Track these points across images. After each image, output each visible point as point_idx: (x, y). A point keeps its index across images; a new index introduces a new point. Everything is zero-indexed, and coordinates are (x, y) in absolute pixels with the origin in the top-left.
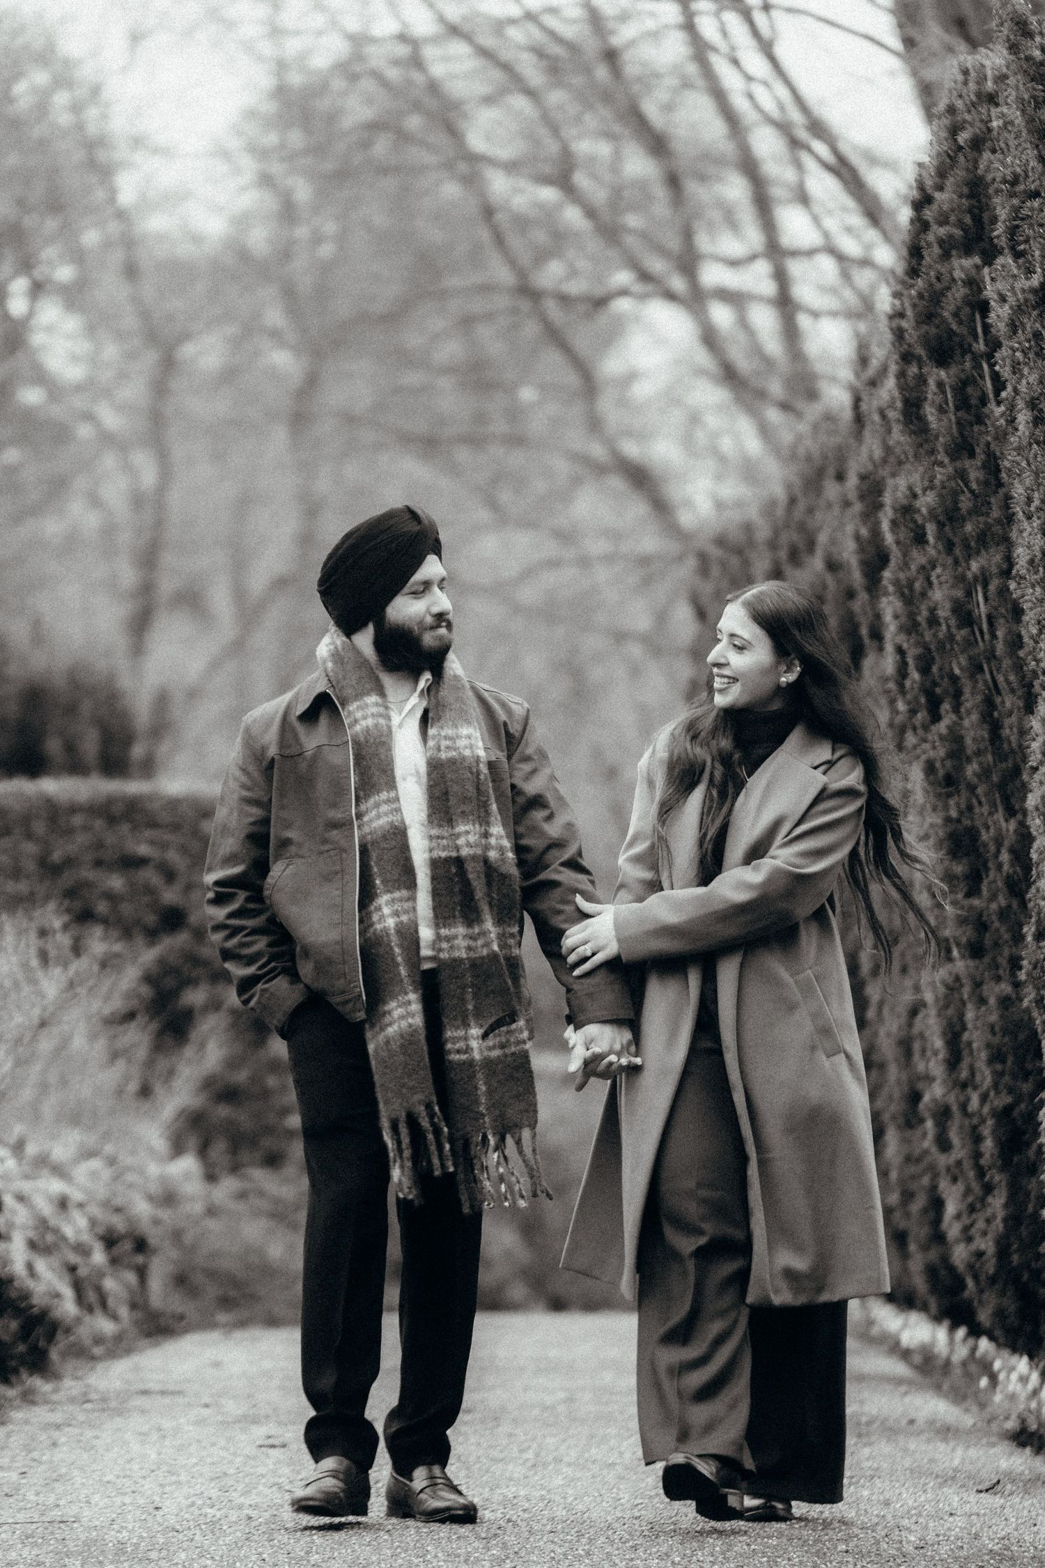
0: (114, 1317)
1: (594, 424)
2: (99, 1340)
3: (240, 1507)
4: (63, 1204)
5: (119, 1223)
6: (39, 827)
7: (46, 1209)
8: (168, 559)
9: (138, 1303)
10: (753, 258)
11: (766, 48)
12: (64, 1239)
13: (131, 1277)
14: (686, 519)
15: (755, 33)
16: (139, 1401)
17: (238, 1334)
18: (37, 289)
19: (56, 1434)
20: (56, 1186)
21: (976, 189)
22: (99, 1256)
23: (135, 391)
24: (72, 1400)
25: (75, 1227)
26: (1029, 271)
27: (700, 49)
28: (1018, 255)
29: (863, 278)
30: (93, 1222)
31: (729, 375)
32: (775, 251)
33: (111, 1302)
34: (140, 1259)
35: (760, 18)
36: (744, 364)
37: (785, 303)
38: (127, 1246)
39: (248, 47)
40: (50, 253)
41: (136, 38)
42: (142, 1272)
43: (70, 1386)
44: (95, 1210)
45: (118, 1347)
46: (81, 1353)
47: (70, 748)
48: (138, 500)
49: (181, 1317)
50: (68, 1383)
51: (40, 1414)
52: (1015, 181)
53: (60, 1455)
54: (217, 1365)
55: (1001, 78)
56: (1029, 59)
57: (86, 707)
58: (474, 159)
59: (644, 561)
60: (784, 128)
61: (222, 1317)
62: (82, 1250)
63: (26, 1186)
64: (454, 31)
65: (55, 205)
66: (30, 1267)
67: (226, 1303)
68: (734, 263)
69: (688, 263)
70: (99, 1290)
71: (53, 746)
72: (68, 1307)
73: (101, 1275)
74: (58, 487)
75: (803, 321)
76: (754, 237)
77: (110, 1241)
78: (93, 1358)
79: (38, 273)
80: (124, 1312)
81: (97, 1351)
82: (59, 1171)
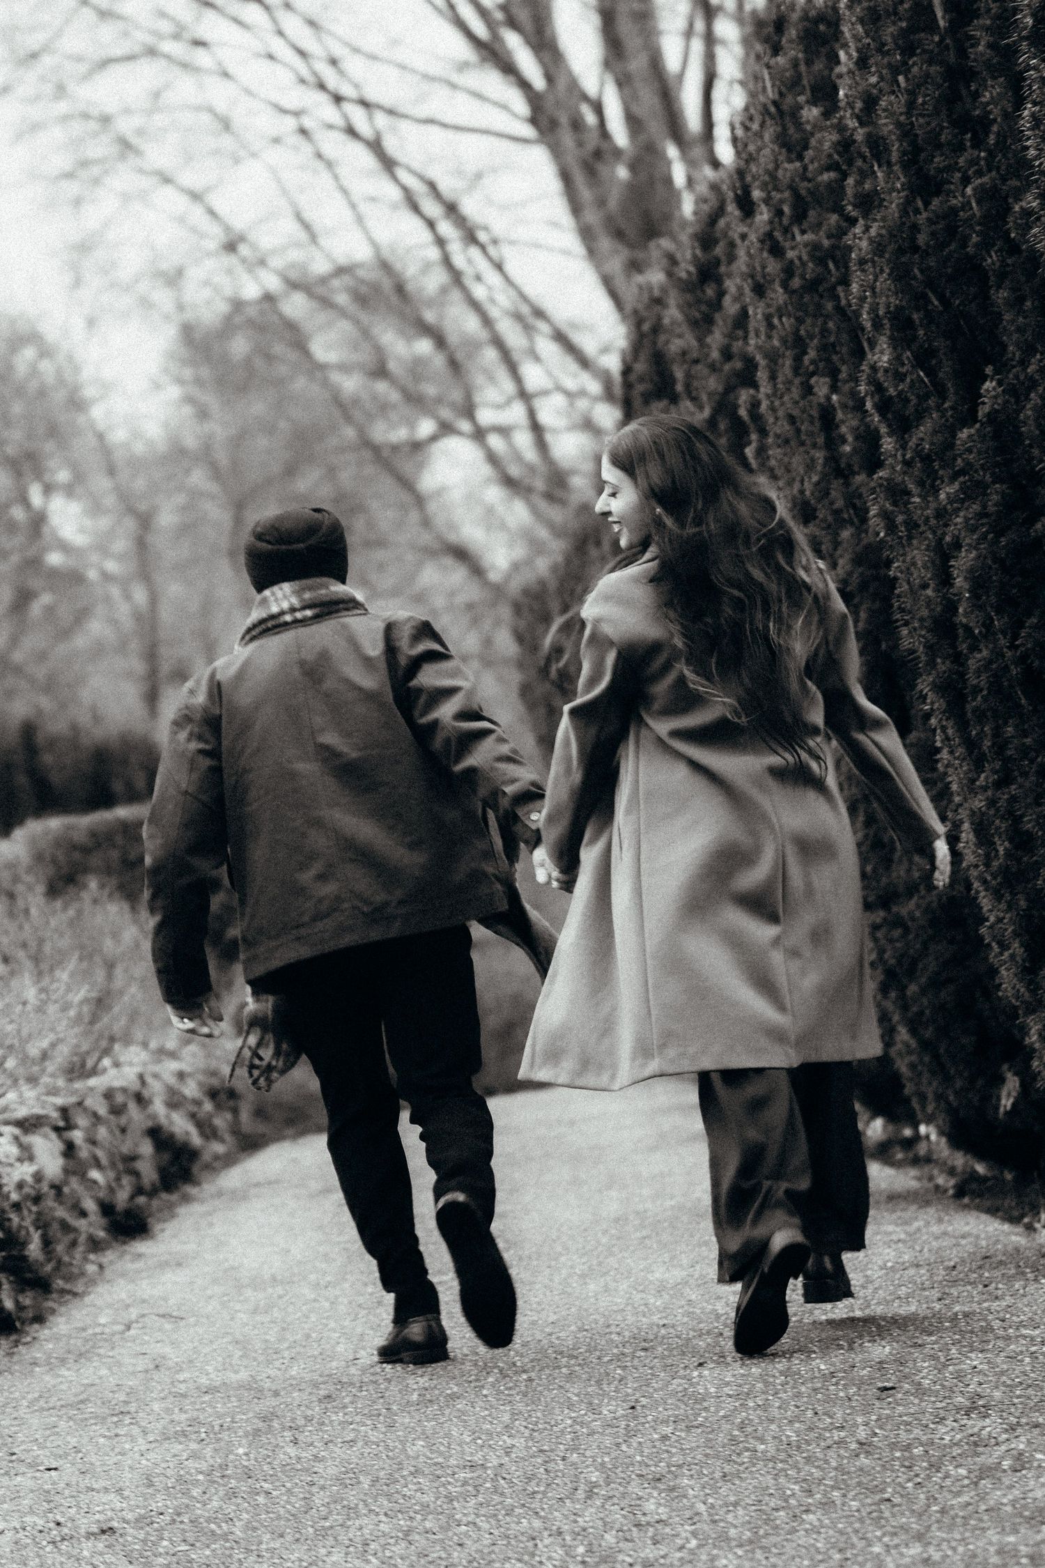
0: (223, 1141)
1: (426, 523)
2: (217, 1157)
3: (339, 1243)
4: (181, 1075)
5: (215, 1082)
6: (119, 840)
7: (172, 1081)
8: (164, 651)
9: (236, 1131)
10: (508, 402)
11: (499, 267)
12: (185, 1097)
13: (229, 1116)
14: (494, 576)
15: (490, 259)
16: (253, 1191)
17: (301, 1141)
18: (48, 489)
19: (209, 1218)
20: (174, 1066)
21: (659, 360)
22: (208, 1106)
23: (121, 544)
24: (212, 1196)
25: (191, 1090)
26: (701, 408)
27: (456, 277)
28: (694, 399)
29: (582, 404)
30: (200, 1084)
31: (509, 483)
32: (524, 395)
33: (220, 1133)
34: (231, 1103)
35: (492, 250)
36: (514, 471)
37: (536, 428)
38: (223, 1096)
39: (167, 317)
40: (52, 464)
41: (91, 322)
42: (235, 1111)
43: (208, 1188)
44: (201, 1077)
45: (228, 1161)
46: (208, 1167)
47: (129, 785)
48: (138, 617)
49: (264, 1135)
50: (205, 1186)
51: (196, 1208)
52: (684, 353)
53: (217, 1230)
54: (295, 1161)
55: (664, 290)
56: (680, 279)
57: (133, 759)
58: (322, 367)
59: (470, 607)
60: (518, 317)
61: (290, 1131)
62: (198, 1103)
63: (156, 1068)
64: (294, 285)
65: (53, 431)
66: (168, 1117)
67: (290, 1122)
68: (499, 407)
69: (468, 411)
70: (211, 1125)
71: (118, 787)
72: (196, 1140)
73: (211, 1116)
74: (81, 616)
75: (549, 437)
76: (509, 386)
77: (213, 1094)
78: (214, 1169)
79: (47, 477)
80: (228, 1137)
81: (216, 1164)
82: (173, 1055)
